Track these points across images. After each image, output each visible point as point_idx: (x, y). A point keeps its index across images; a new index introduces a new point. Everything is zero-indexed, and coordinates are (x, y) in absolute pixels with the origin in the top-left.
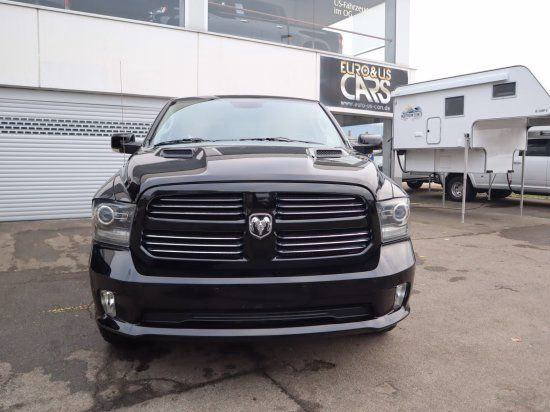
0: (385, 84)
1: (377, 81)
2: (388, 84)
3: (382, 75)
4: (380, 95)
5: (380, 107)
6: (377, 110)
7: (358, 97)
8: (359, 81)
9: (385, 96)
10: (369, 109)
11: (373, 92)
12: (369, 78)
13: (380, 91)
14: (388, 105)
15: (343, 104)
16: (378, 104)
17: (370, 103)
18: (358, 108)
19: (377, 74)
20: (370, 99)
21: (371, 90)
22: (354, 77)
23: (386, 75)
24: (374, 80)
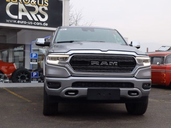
0: (43, 9)
1: (36, 7)
2: (46, 9)
3: (40, 3)
4: (39, 16)
5: (39, 24)
6: (36, 25)
7: (20, 18)
8: (21, 6)
9: (43, 17)
10: (30, 25)
11: (33, 14)
12: (30, 5)
13: (39, 13)
14: (46, 22)
15: (8, 21)
16: (37, 22)
17: (31, 21)
18: (20, 24)
19: (37, 3)
20: (30, 19)
21: (31, 12)
22: (17, 4)
23: (44, 3)
24: (34, 6)
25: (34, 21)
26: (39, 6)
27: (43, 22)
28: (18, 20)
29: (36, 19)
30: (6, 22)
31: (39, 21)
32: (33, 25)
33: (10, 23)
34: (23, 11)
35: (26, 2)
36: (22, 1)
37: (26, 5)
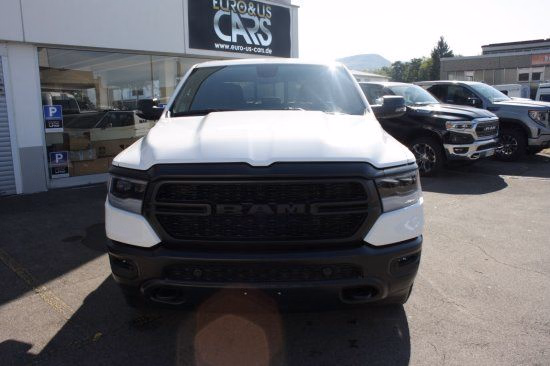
0: (265, 23)
2: (269, 23)
4: (260, 36)
5: (260, 50)
6: (257, 53)
7: (235, 40)
8: (235, 19)
9: (266, 38)
11: (252, 32)
14: (270, 47)
15: (217, 46)
16: (258, 46)
17: (249, 45)
18: (235, 51)
19: (256, 12)
20: (249, 42)
21: (249, 30)
22: (228, 13)
23: (266, 12)
24: (252, 18)
25: (253, 46)
26: (259, 18)
27: (265, 48)
28: (231, 43)
29: (257, 43)
30: (214, 49)
31: (261, 46)
32: (253, 52)
33: (220, 49)
34: (238, 27)
35: (242, 10)
36: (236, 8)
37: (242, 16)
